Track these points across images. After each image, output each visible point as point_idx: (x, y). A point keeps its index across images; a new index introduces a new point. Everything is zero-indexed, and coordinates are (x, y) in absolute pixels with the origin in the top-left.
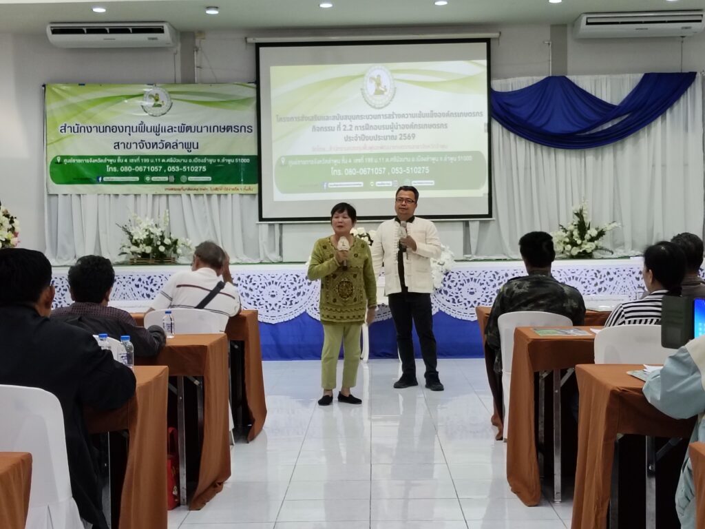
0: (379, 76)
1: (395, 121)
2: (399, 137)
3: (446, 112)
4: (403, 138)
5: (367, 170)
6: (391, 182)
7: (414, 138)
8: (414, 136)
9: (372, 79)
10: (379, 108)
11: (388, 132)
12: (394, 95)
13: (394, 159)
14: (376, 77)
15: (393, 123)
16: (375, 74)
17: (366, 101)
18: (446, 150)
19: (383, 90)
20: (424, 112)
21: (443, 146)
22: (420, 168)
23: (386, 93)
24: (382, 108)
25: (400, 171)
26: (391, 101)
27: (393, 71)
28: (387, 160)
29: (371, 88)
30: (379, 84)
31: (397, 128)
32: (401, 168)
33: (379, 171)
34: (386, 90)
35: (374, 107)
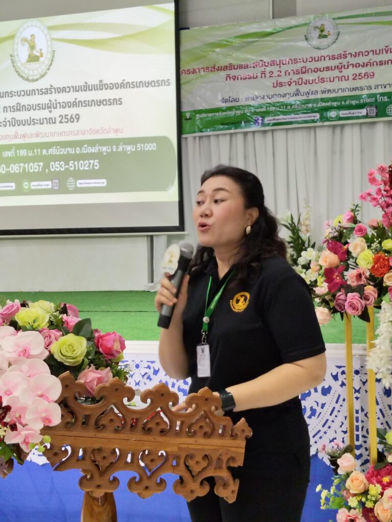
0: (32, 36)
1: (54, 97)
2: (58, 120)
3: (120, 82)
4: (64, 120)
5: (20, 167)
6: (49, 183)
7: (78, 119)
8: (78, 117)
9: (25, 40)
10: (33, 81)
11: (45, 114)
12: (52, 60)
13: (53, 151)
14: (29, 38)
15: (50, 101)
16: (27, 34)
17: (17, 72)
18: (120, 136)
19: (38, 54)
20: (90, 83)
21: (116, 131)
22: (86, 161)
23: (41, 59)
24: (37, 80)
25: (61, 166)
26: (48, 69)
27: (51, 28)
28: (44, 152)
29: (23, 53)
30: (32, 47)
31: (56, 108)
32: (62, 163)
33: (35, 167)
34: (42, 55)
35: (27, 80)
